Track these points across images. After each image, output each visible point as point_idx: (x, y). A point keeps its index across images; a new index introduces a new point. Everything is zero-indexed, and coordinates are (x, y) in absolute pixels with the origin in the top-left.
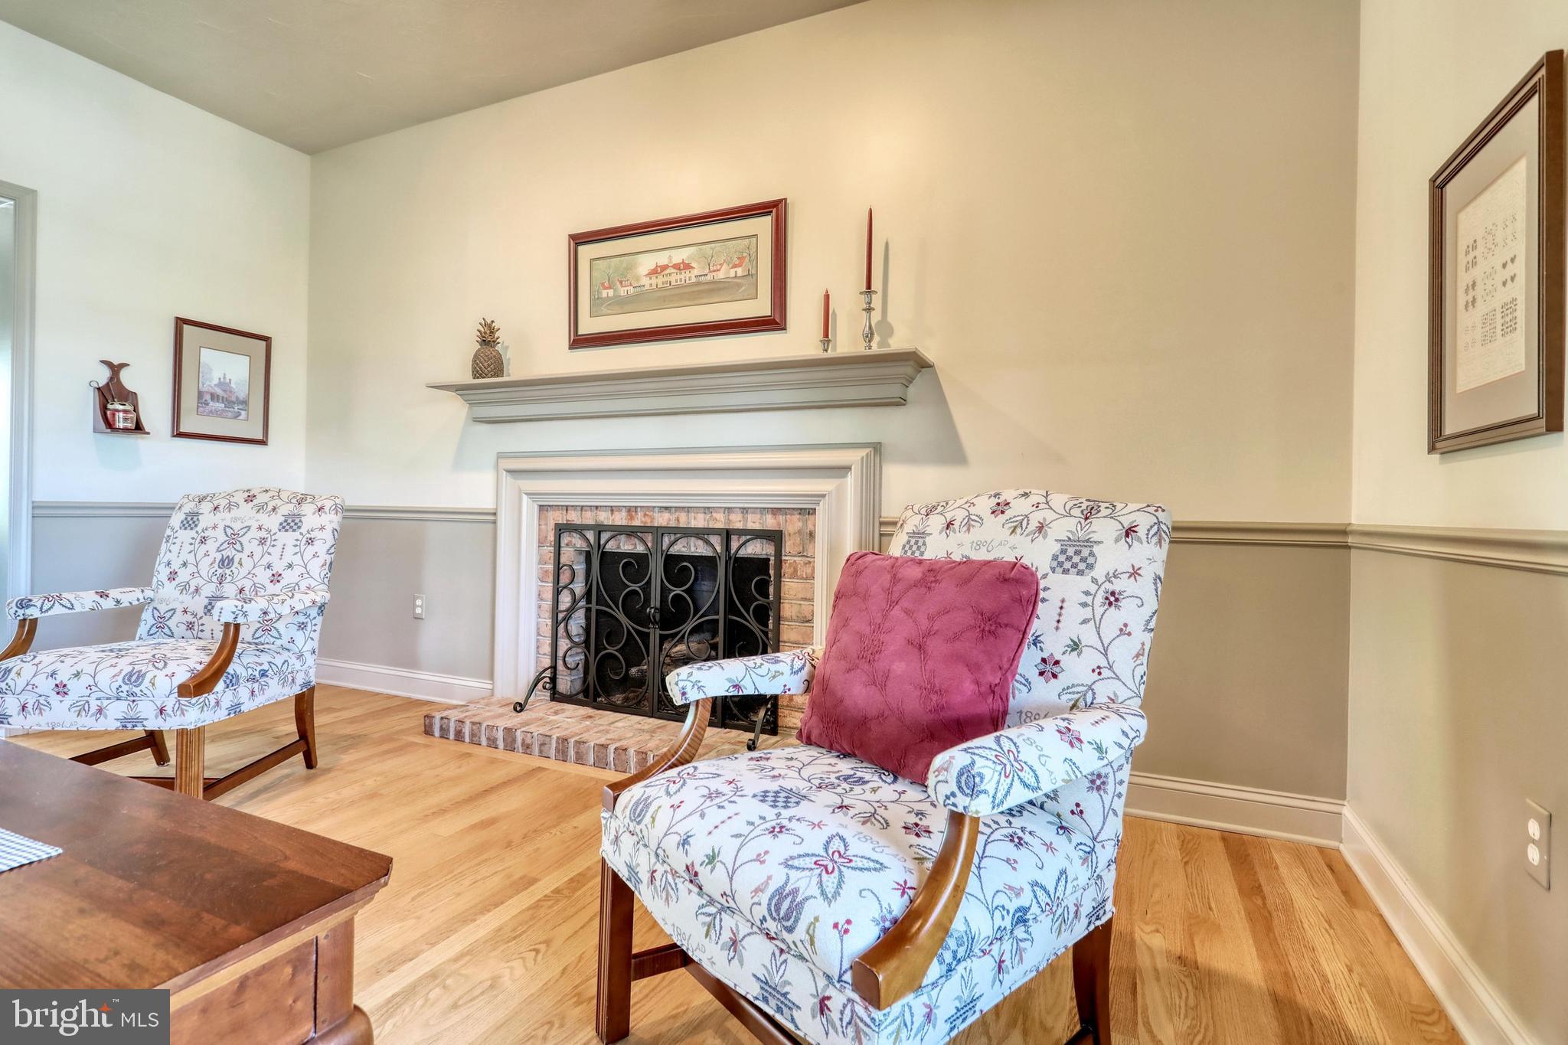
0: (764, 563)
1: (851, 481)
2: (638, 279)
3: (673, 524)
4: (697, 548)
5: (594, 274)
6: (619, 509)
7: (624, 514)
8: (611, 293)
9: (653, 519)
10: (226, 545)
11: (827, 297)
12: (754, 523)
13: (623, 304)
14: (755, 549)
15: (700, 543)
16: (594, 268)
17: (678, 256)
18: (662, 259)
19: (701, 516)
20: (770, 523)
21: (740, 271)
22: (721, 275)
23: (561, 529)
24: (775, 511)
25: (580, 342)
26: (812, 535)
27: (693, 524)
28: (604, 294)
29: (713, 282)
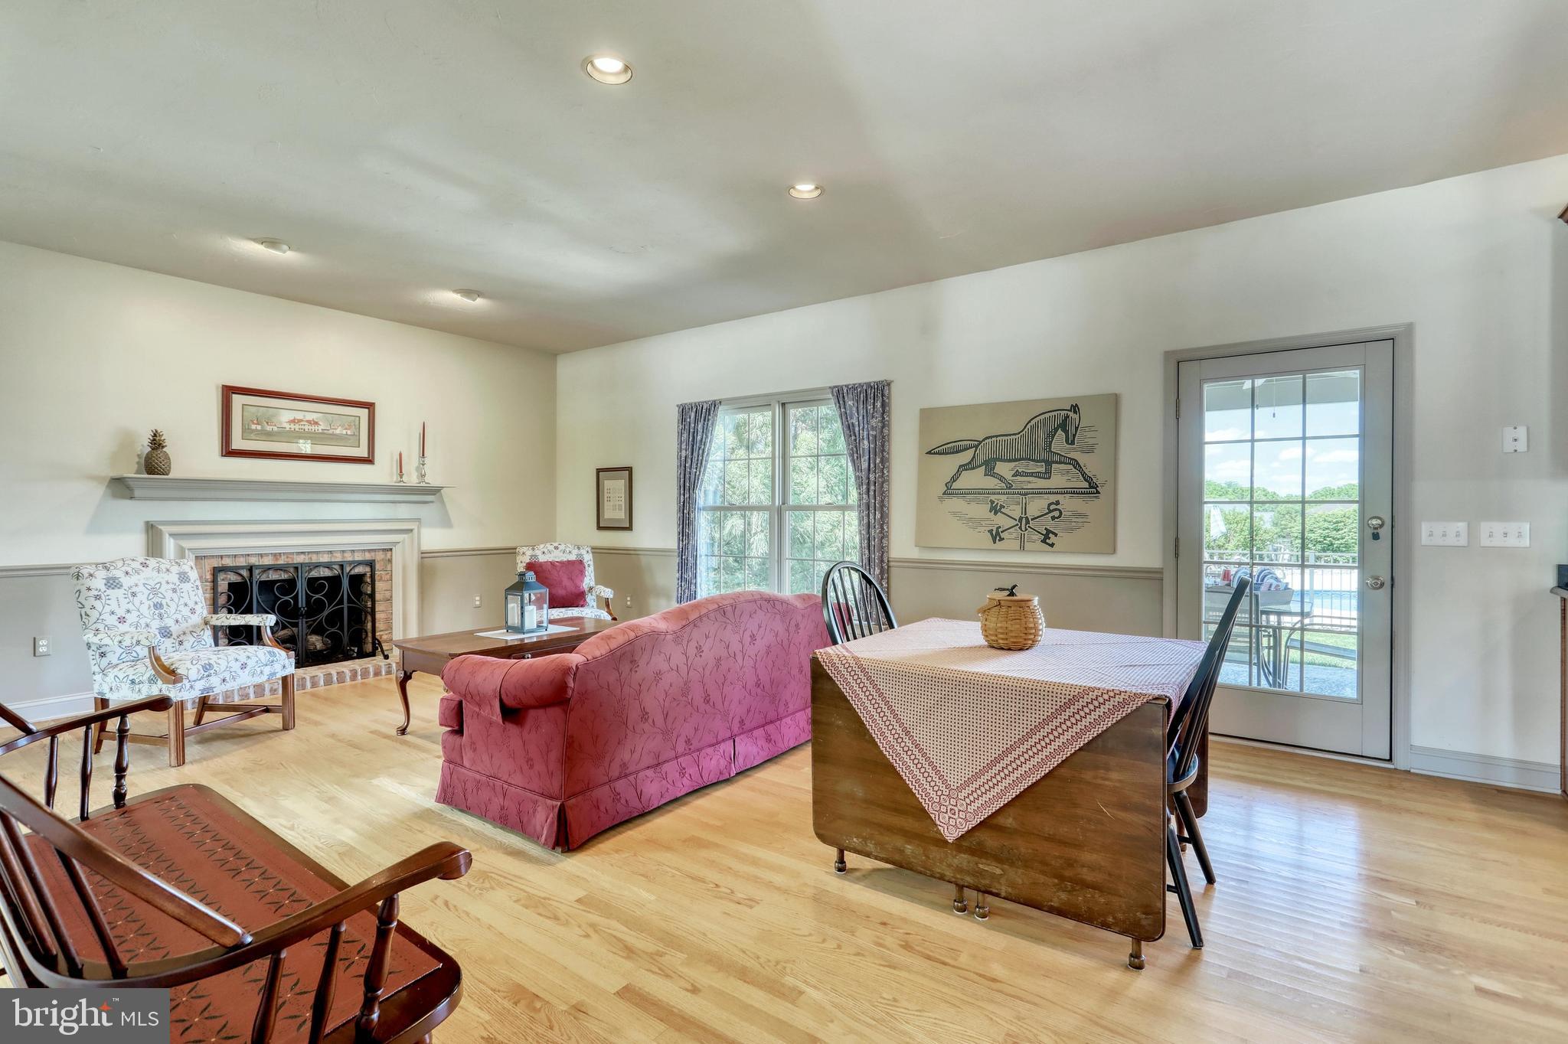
0: (365, 577)
2: (281, 423)
3: (307, 561)
5: (245, 413)
6: (267, 555)
7: (271, 558)
8: (259, 427)
9: (293, 560)
11: (400, 455)
12: (358, 557)
13: (269, 436)
15: (326, 570)
16: (245, 410)
17: (310, 417)
18: (299, 416)
19: (325, 556)
20: (368, 557)
21: (351, 433)
22: (338, 431)
24: (369, 551)
25: (229, 452)
26: (390, 561)
27: (321, 560)
28: (253, 427)
29: (333, 434)
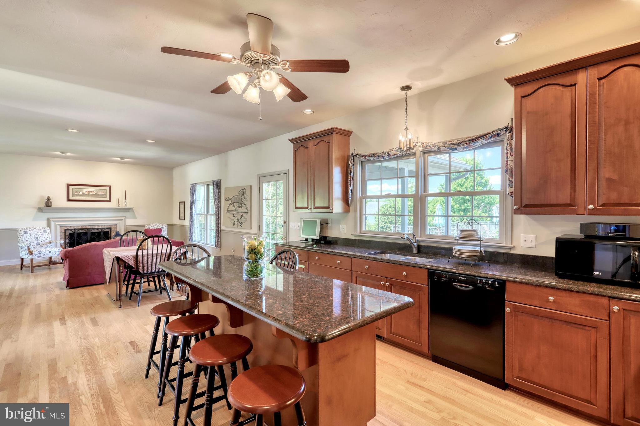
1: (122, 221)
2: (83, 192)
3: (91, 228)
7: (81, 227)
9: (87, 227)
11: (119, 199)
12: (106, 227)
13: (79, 195)
14: (107, 230)
16: (73, 189)
17: (92, 190)
18: (88, 190)
19: (97, 226)
20: (109, 227)
21: (103, 194)
22: (100, 194)
25: (68, 200)
28: (75, 194)
29: (98, 195)
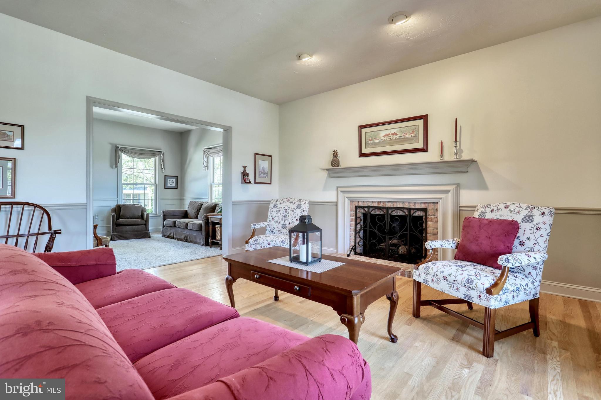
0: (421, 218)
1: (450, 195)
2: (380, 138)
3: (392, 206)
4: (400, 213)
5: (366, 136)
6: (375, 202)
7: (376, 203)
8: (372, 142)
9: (386, 205)
10: (284, 212)
11: (442, 143)
12: (418, 206)
13: (375, 145)
14: (418, 214)
15: (401, 212)
16: (366, 135)
17: (393, 131)
18: (388, 132)
19: (401, 204)
20: (423, 206)
21: (413, 135)
22: (407, 136)
23: (357, 207)
24: (425, 203)
25: (362, 155)
26: (437, 210)
27: (399, 206)
28: (370, 142)
29: (404, 138)
